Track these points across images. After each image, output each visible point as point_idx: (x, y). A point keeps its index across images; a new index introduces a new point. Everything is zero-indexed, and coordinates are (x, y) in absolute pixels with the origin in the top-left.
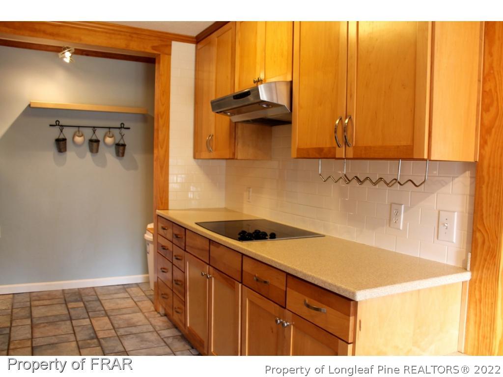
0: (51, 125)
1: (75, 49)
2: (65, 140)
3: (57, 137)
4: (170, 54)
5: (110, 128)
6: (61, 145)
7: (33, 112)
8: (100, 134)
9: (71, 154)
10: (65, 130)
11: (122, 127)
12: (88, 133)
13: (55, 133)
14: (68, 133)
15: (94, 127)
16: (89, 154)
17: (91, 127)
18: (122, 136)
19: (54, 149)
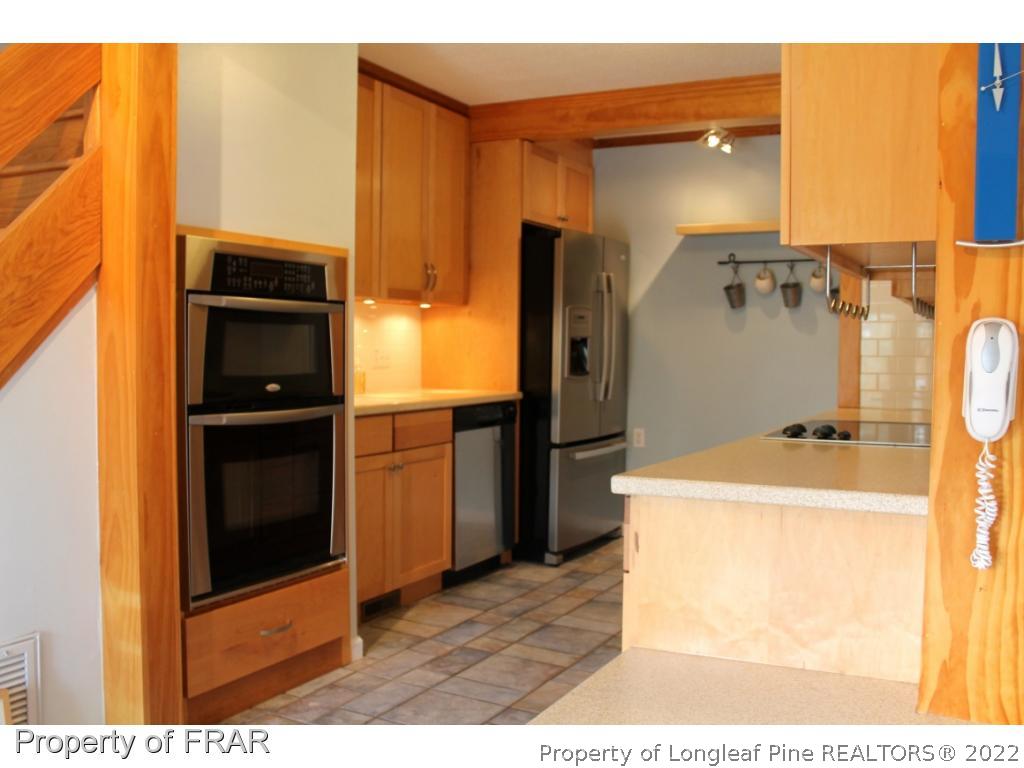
0: (721, 263)
1: (724, 130)
2: (741, 286)
3: (728, 283)
6: (736, 295)
7: (696, 242)
8: (801, 273)
9: (753, 311)
10: (743, 269)
12: (781, 273)
13: (726, 276)
14: (747, 274)
15: (792, 261)
16: (785, 311)
17: (787, 261)
19: (726, 303)
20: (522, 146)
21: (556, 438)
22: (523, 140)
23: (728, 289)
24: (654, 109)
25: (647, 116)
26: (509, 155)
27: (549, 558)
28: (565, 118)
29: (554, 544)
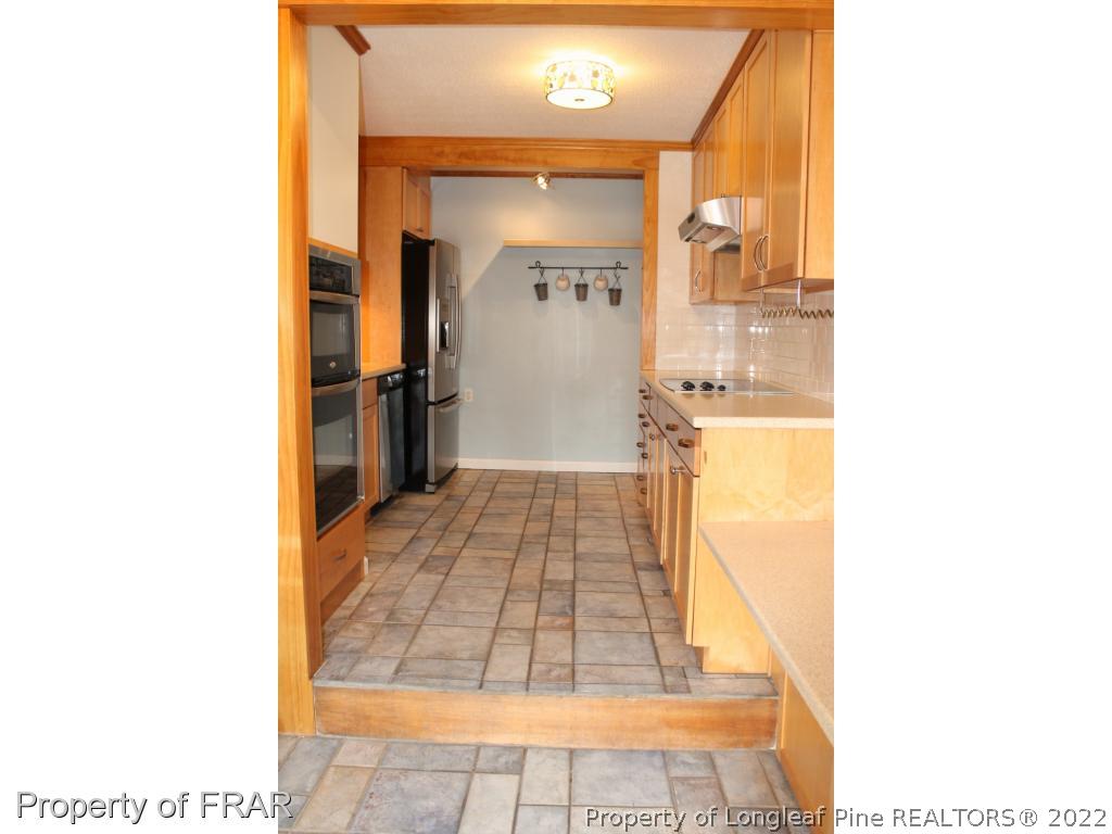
0: (530, 267)
1: (550, 173)
2: (545, 285)
3: (536, 282)
4: (657, 169)
5: (601, 268)
6: (541, 291)
7: (512, 251)
8: (589, 277)
10: (546, 272)
11: (618, 266)
12: (574, 276)
13: (535, 276)
14: (550, 277)
15: (582, 268)
16: (575, 302)
17: (578, 268)
18: (618, 278)
19: (535, 297)
20: (403, 172)
21: (431, 398)
22: (403, 168)
23: (537, 286)
24: (512, 155)
25: (507, 159)
26: (393, 178)
27: (429, 488)
28: (440, 154)
29: (432, 477)
